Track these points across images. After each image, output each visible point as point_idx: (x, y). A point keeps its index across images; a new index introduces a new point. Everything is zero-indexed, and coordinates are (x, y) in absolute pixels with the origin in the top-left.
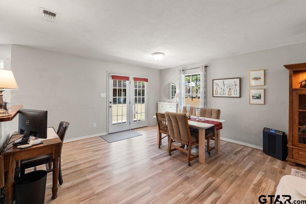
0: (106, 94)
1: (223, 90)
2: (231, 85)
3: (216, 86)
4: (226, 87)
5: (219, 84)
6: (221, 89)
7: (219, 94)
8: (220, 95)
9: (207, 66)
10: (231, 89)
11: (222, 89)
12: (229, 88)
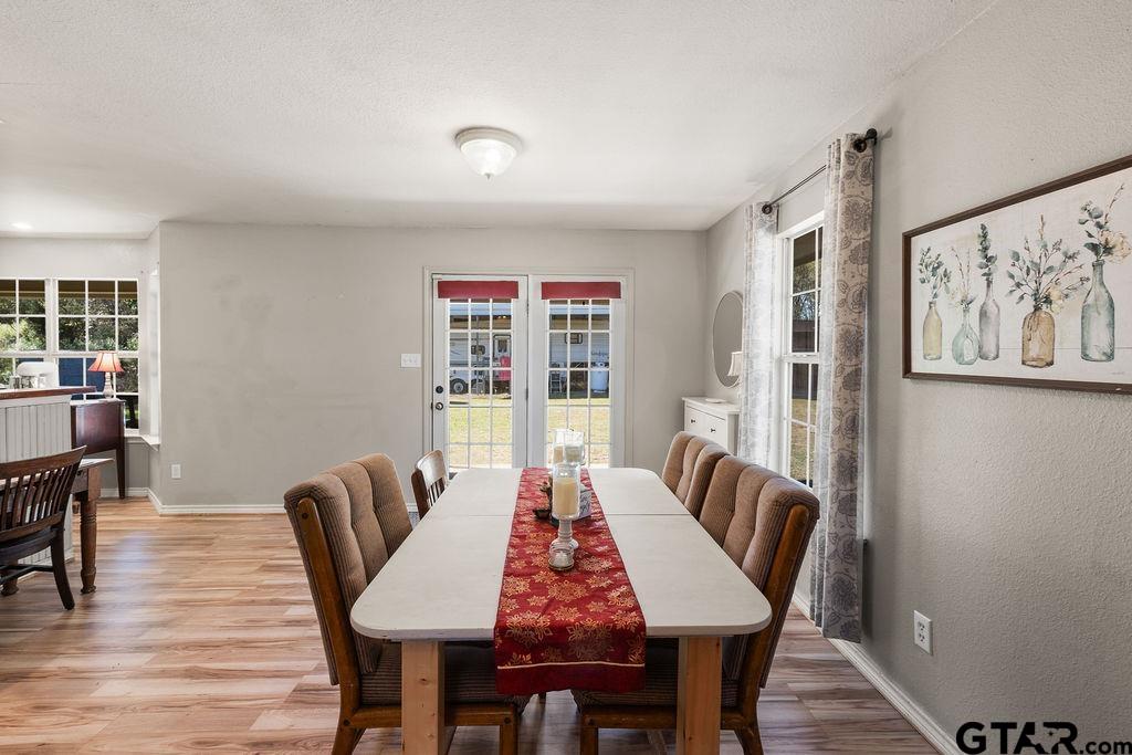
0: (419, 356)
1: (983, 314)
2: (1056, 259)
3: (928, 287)
4: (1002, 284)
5: (950, 263)
6: (967, 302)
7: (947, 354)
8: (959, 358)
9: (872, 134)
10: (1048, 300)
11: (975, 309)
12: (1028, 290)
